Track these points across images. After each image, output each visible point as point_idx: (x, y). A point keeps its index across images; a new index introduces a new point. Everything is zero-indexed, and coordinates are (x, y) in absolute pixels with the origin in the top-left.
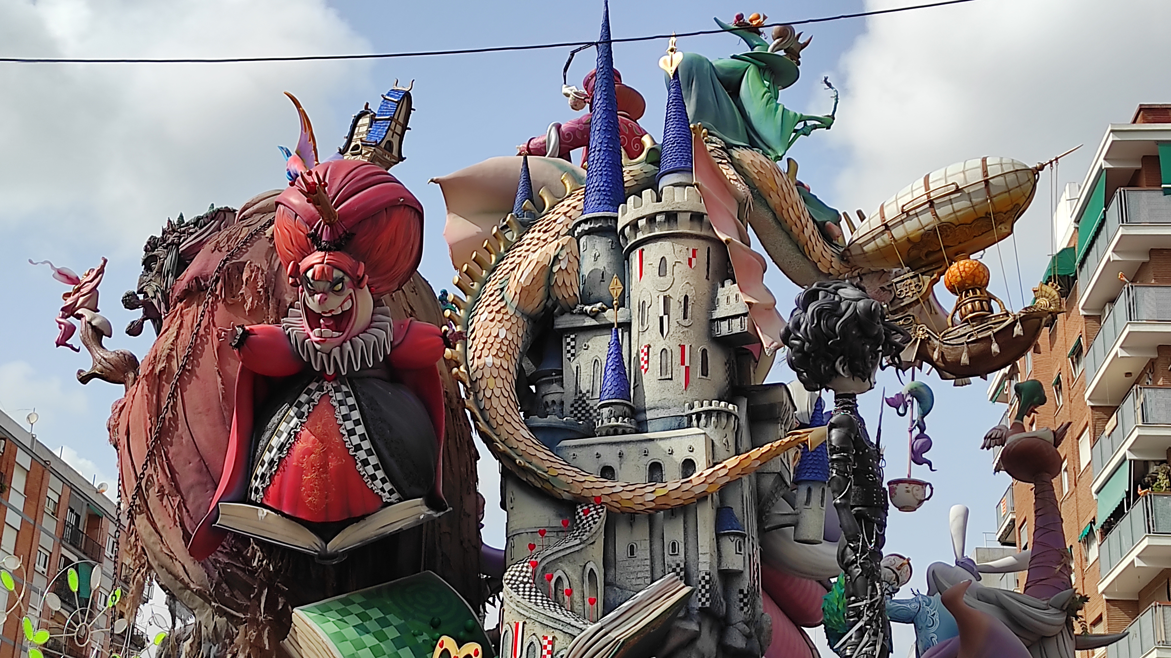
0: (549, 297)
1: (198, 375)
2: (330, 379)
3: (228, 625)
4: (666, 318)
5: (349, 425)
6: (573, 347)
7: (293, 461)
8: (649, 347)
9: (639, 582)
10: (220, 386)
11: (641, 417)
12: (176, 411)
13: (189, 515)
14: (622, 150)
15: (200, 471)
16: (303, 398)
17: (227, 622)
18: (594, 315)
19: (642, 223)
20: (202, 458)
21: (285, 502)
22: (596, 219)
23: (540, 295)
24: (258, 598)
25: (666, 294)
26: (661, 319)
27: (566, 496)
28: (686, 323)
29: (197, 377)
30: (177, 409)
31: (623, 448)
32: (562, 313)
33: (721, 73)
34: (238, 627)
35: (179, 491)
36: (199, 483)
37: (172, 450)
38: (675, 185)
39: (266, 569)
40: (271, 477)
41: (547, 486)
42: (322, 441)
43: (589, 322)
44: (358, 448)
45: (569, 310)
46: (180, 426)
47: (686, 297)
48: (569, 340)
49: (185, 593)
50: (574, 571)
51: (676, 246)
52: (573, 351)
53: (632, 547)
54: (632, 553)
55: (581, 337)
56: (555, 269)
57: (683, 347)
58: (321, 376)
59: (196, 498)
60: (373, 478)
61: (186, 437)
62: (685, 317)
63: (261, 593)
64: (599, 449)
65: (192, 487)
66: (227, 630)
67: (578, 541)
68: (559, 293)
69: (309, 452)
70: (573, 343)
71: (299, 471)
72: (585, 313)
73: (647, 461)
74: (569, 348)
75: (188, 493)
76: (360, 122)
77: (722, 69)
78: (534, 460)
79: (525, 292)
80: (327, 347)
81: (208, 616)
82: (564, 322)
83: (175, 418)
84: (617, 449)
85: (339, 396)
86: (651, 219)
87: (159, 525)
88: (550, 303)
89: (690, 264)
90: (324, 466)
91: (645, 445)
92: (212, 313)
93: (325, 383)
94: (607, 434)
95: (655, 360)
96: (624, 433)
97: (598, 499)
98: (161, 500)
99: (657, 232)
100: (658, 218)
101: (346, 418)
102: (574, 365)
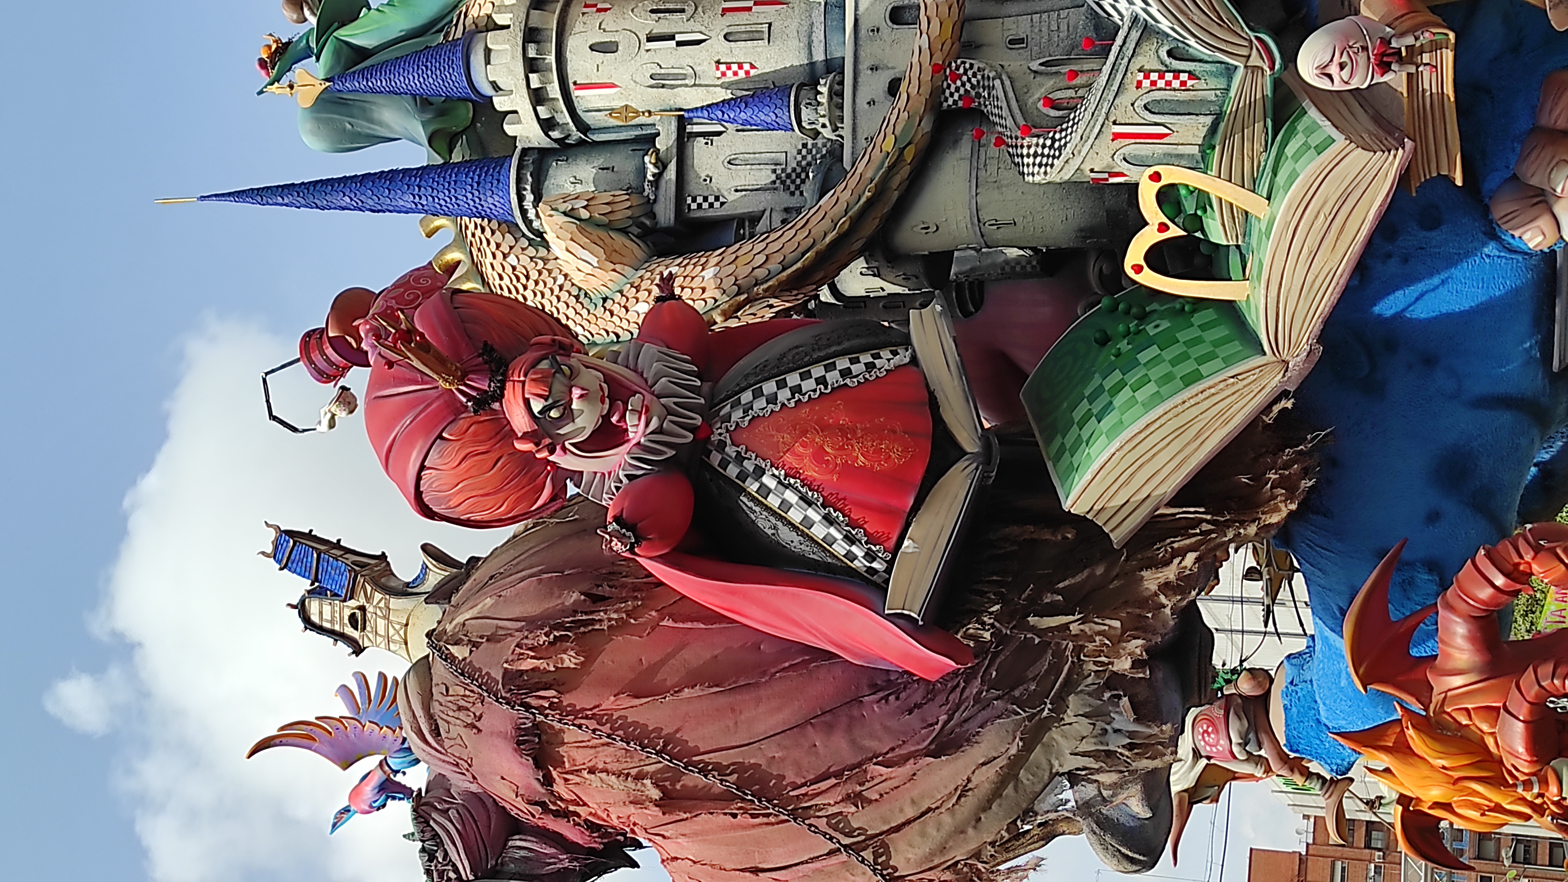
0: (624, 231)
1: (675, 729)
2: (708, 425)
3: (1081, 691)
4: (679, 38)
5: (784, 395)
6: (706, 199)
7: (829, 480)
8: (718, 62)
9: (1064, 27)
10: (697, 691)
11: (820, 68)
12: (728, 766)
13: (899, 746)
15: (830, 728)
16: (732, 471)
17: (1077, 694)
18: (661, 164)
19: (535, 83)
20: (808, 722)
21: (894, 502)
22: (519, 180)
23: (619, 239)
24: (1040, 632)
25: (643, 38)
26: (679, 44)
27: (927, 126)
28: (690, 10)
29: (677, 731)
30: (725, 763)
31: (864, 66)
32: (653, 215)
34: (1086, 674)
35: (859, 765)
36: (849, 729)
37: (791, 777)
38: (487, 60)
40: (853, 524)
41: (909, 154)
42: (804, 433)
43: (671, 173)
44: (821, 381)
45: (650, 211)
46: (752, 761)
47: (653, 11)
48: (694, 206)
49: (1025, 781)
50: (1041, 85)
51: (576, 30)
52: (711, 199)
53: (1011, 42)
54: (1021, 41)
55: (694, 187)
56: (585, 214)
57: (725, 11)
59: (872, 736)
60: (870, 366)
61: (771, 749)
62: (682, 11)
63: (1033, 629)
64: (862, 103)
65: (853, 742)
66: (1090, 694)
67: (997, 82)
68: (622, 214)
69: (819, 456)
70: (700, 200)
71: (848, 471)
72: (658, 176)
73: (886, 27)
74: (705, 205)
75: (862, 749)
79: (612, 257)
80: (656, 408)
81: (1064, 736)
82: (666, 213)
83: (739, 768)
84: (865, 75)
85: (737, 415)
86: (531, 66)
87: (910, 813)
88: (636, 230)
89: (606, 10)
90: (843, 431)
91: (863, 32)
92: (576, 713)
93: (715, 438)
94: (841, 107)
95: (740, 51)
96: (842, 83)
97: (937, 69)
98: (870, 802)
99: (551, 59)
100: (532, 53)
101: (772, 399)
102: (732, 197)
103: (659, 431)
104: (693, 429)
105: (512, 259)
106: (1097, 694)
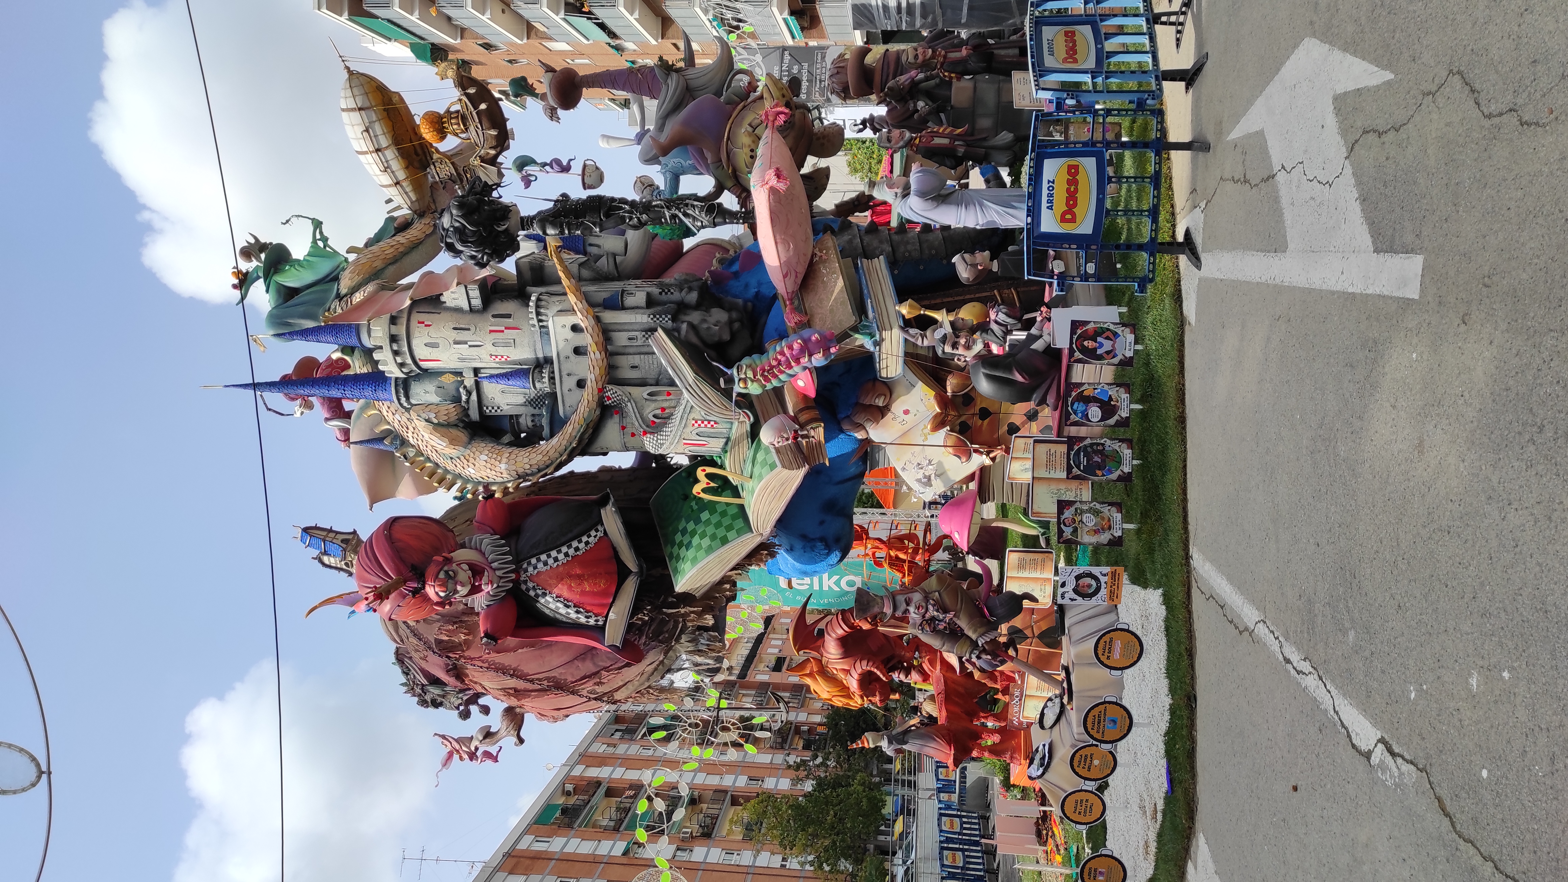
0: (456, 425)
1: (517, 665)
2: (518, 576)
3: (687, 633)
4: (469, 343)
5: (551, 561)
6: (493, 408)
7: (577, 598)
8: (491, 355)
9: (655, 363)
10: (525, 650)
11: (542, 361)
12: (542, 678)
13: (614, 664)
14: (343, 373)
15: (584, 660)
16: (532, 593)
17: (685, 634)
18: (469, 393)
19: (399, 360)
20: (575, 659)
21: (605, 602)
22: (397, 392)
23: (455, 432)
24: (668, 615)
25: (452, 343)
26: (470, 346)
27: (598, 412)
28: (473, 328)
31: (564, 373)
32: (468, 416)
33: (281, 301)
34: (688, 627)
35: (598, 672)
36: (592, 659)
37: (570, 679)
38: (369, 336)
39: (650, 611)
40: (587, 612)
41: (591, 425)
42: (562, 579)
43: (474, 396)
44: (566, 555)
45: (466, 411)
46: (552, 675)
47: (455, 329)
48: (488, 411)
49: (666, 663)
50: (649, 406)
51: (415, 335)
52: (496, 408)
53: (632, 367)
54: (636, 367)
55: (485, 402)
56: (436, 421)
57: (491, 331)
58: (517, 582)
59: (602, 661)
60: (587, 543)
61: (561, 670)
62: (469, 329)
63: (665, 614)
64: (565, 390)
65: (594, 664)
66: (690, 633)
67: (629, 404)
68: (453, 418)
69: (570, 588)
70: (490, 408)
71: (583, 593)
72: (468, 400)
73: (573, 356)
74: (493, 411)
75: (599, 666)
76: (327, 562)
77: (277, 300)
78: (574, 434)
79: (453, 442)
80: (495, 579)
81: (681, 647)
82: (474, 415)
83: (548, 679)
84: (565, 377)
85: (530, 569)
86: (396, 353)
87: (621, 683)
88: (461, 425)
89: (429, 326)
90: (580, 577)
91: (562, 358)
92: (472, 659)
93: (522, 579)
94: (554, 384)
95: (500, 351)
96: (553, 372)
97: (600, 390)
98: (604, 683)
99: (406, 349)
100: (395, 347)
101: (546, 564)
102: (505, 408)
103: (498, 587)
104: (512, 581)
105: (397, 416)
106: (693, 633)
